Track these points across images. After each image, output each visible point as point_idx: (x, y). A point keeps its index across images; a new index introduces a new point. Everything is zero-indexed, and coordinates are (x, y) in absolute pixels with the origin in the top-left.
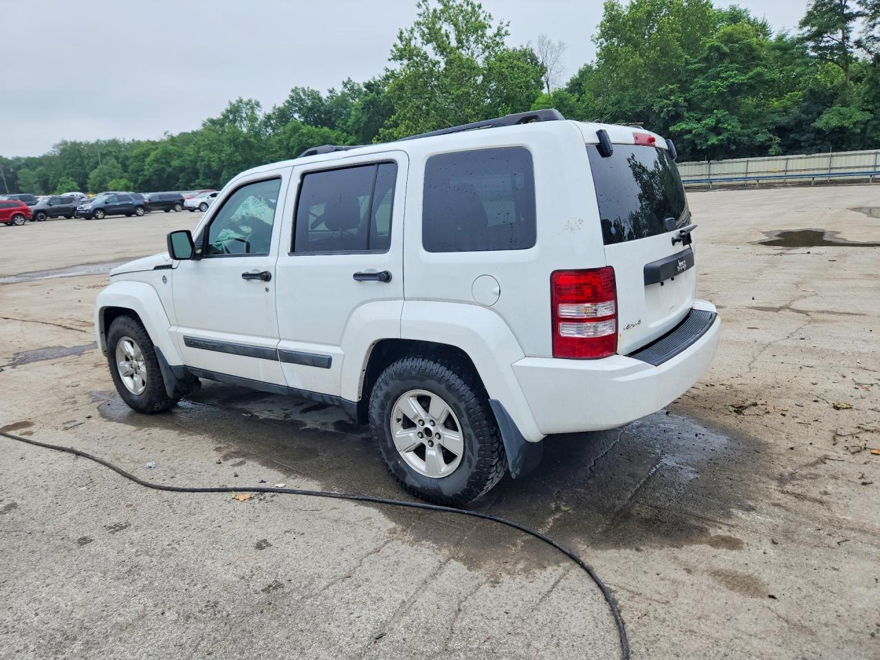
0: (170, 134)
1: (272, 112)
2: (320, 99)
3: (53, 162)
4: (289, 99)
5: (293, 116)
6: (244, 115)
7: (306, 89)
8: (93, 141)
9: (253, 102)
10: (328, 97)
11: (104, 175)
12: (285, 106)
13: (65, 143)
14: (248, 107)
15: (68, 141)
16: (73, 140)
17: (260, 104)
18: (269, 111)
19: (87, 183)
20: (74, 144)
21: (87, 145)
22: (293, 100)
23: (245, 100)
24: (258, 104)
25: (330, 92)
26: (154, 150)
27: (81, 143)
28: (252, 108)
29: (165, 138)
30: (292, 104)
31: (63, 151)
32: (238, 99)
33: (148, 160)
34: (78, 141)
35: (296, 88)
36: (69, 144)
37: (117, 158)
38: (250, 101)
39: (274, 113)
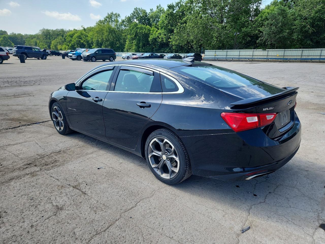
0: (83, 27)
1: (124, 19)
2: (146, 13)
3: (39, 37)
4: (133, 12)
5: (134, 20)
6: (113, 20)
7: (140, 9)
8: (54, 29)
9: (117, 14)
10: (149, 13)
11: (57, 43)
12: (131, 16)
13: (44, 29)
14: (115, 16)
15: (45, 29)
16: (47, 29)
17: (120, 15)
18: (124, 18)
19: (50, 46)
20: (48, 30)
21: (52, 30)
22: (134, 13)
23: (114, 13)
24: (119, 15)
25: (151, 10)
26: (76, 33)
27: (50, 30)
28: (117, 17)
29: (82, 29)
30: (134, 15)
31: (43, 32)
32: (111, 12)
33: (74, 37)
34: (49, 29)
35: (137, 8)
36: (46, 30)
37: (63, 36)
38: (116, 14)
39: (125, 19)
